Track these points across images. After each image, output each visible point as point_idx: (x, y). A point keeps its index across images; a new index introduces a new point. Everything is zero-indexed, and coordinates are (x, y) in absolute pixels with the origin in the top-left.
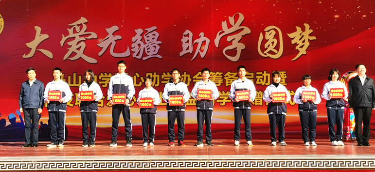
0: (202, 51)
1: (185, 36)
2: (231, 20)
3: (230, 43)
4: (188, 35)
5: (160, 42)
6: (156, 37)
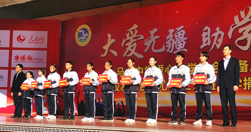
0: (218, 43)
1: (205, 31)
2: (242, 13)
3: (241, 34)
4: (207, 31)
5: (186, 38)
6: (183, 35)
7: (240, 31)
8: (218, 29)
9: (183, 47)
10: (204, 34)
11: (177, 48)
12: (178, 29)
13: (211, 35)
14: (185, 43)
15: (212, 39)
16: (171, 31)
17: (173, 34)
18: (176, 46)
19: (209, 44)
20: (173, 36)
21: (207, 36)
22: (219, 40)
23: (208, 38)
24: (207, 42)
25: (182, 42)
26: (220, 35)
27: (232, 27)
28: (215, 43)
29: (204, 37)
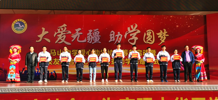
1: (111, 33)
2: (132, 26)
3: (131, 37)
5: (100, 36)
6: (98, 34)
7: (131, 35)
8: (119, 33)
9: (98, 40)
10: (111, 35)
11: (94, 41)
12: (95, 30)
13: (115, 36)
14: (99, 38)
15: (116, 38)
16: (91, 31)
17: (92, 32)
18: (94, 40)
19: (114, 40)
20: (91, 34)
21: (113, 36)
22: (119, 39)
23: (113, 37)
24: (113, 39)
25: (98, 38)
26: (120, 36)
27: (127, 33)
28: (117, 40)
29: (111, 36)
